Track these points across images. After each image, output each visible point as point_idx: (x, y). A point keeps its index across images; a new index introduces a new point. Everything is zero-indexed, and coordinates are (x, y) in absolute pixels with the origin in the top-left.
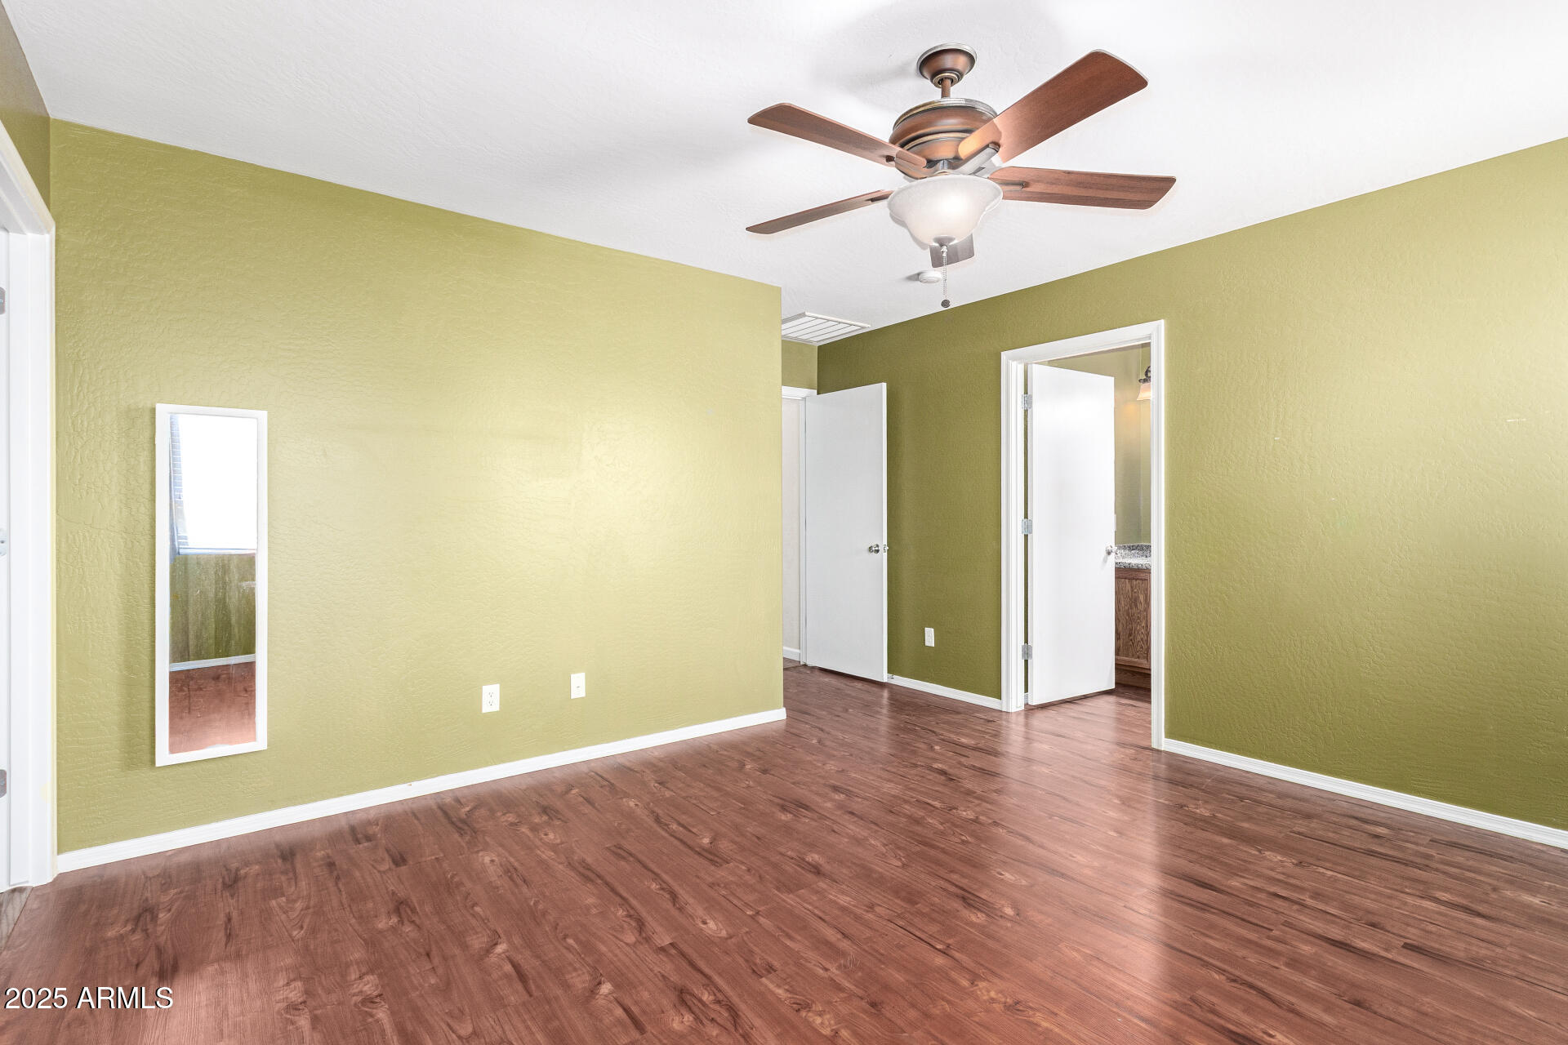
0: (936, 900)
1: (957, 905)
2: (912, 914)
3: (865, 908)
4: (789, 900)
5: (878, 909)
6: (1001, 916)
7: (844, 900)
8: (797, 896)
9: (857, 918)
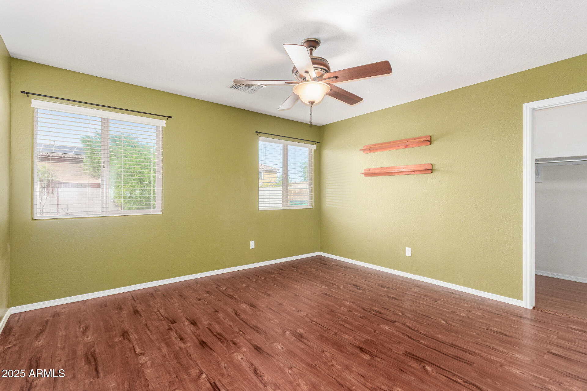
0: (312, 336)
1: (305, 335)
2: (321, 331)
3: (338, 334)
4: (367, 336)
5: (333, 333)
6: (291, 331)
7: (346, 336)
8: (364, 338)
9: (340, 330)
